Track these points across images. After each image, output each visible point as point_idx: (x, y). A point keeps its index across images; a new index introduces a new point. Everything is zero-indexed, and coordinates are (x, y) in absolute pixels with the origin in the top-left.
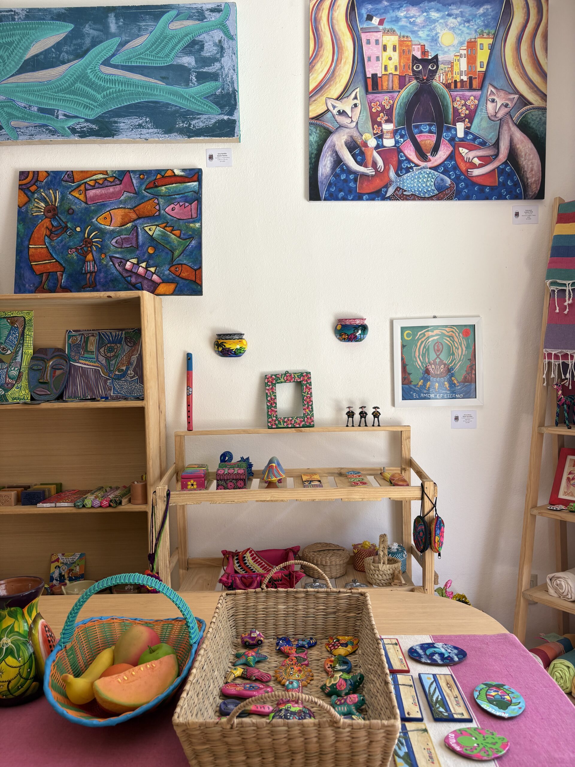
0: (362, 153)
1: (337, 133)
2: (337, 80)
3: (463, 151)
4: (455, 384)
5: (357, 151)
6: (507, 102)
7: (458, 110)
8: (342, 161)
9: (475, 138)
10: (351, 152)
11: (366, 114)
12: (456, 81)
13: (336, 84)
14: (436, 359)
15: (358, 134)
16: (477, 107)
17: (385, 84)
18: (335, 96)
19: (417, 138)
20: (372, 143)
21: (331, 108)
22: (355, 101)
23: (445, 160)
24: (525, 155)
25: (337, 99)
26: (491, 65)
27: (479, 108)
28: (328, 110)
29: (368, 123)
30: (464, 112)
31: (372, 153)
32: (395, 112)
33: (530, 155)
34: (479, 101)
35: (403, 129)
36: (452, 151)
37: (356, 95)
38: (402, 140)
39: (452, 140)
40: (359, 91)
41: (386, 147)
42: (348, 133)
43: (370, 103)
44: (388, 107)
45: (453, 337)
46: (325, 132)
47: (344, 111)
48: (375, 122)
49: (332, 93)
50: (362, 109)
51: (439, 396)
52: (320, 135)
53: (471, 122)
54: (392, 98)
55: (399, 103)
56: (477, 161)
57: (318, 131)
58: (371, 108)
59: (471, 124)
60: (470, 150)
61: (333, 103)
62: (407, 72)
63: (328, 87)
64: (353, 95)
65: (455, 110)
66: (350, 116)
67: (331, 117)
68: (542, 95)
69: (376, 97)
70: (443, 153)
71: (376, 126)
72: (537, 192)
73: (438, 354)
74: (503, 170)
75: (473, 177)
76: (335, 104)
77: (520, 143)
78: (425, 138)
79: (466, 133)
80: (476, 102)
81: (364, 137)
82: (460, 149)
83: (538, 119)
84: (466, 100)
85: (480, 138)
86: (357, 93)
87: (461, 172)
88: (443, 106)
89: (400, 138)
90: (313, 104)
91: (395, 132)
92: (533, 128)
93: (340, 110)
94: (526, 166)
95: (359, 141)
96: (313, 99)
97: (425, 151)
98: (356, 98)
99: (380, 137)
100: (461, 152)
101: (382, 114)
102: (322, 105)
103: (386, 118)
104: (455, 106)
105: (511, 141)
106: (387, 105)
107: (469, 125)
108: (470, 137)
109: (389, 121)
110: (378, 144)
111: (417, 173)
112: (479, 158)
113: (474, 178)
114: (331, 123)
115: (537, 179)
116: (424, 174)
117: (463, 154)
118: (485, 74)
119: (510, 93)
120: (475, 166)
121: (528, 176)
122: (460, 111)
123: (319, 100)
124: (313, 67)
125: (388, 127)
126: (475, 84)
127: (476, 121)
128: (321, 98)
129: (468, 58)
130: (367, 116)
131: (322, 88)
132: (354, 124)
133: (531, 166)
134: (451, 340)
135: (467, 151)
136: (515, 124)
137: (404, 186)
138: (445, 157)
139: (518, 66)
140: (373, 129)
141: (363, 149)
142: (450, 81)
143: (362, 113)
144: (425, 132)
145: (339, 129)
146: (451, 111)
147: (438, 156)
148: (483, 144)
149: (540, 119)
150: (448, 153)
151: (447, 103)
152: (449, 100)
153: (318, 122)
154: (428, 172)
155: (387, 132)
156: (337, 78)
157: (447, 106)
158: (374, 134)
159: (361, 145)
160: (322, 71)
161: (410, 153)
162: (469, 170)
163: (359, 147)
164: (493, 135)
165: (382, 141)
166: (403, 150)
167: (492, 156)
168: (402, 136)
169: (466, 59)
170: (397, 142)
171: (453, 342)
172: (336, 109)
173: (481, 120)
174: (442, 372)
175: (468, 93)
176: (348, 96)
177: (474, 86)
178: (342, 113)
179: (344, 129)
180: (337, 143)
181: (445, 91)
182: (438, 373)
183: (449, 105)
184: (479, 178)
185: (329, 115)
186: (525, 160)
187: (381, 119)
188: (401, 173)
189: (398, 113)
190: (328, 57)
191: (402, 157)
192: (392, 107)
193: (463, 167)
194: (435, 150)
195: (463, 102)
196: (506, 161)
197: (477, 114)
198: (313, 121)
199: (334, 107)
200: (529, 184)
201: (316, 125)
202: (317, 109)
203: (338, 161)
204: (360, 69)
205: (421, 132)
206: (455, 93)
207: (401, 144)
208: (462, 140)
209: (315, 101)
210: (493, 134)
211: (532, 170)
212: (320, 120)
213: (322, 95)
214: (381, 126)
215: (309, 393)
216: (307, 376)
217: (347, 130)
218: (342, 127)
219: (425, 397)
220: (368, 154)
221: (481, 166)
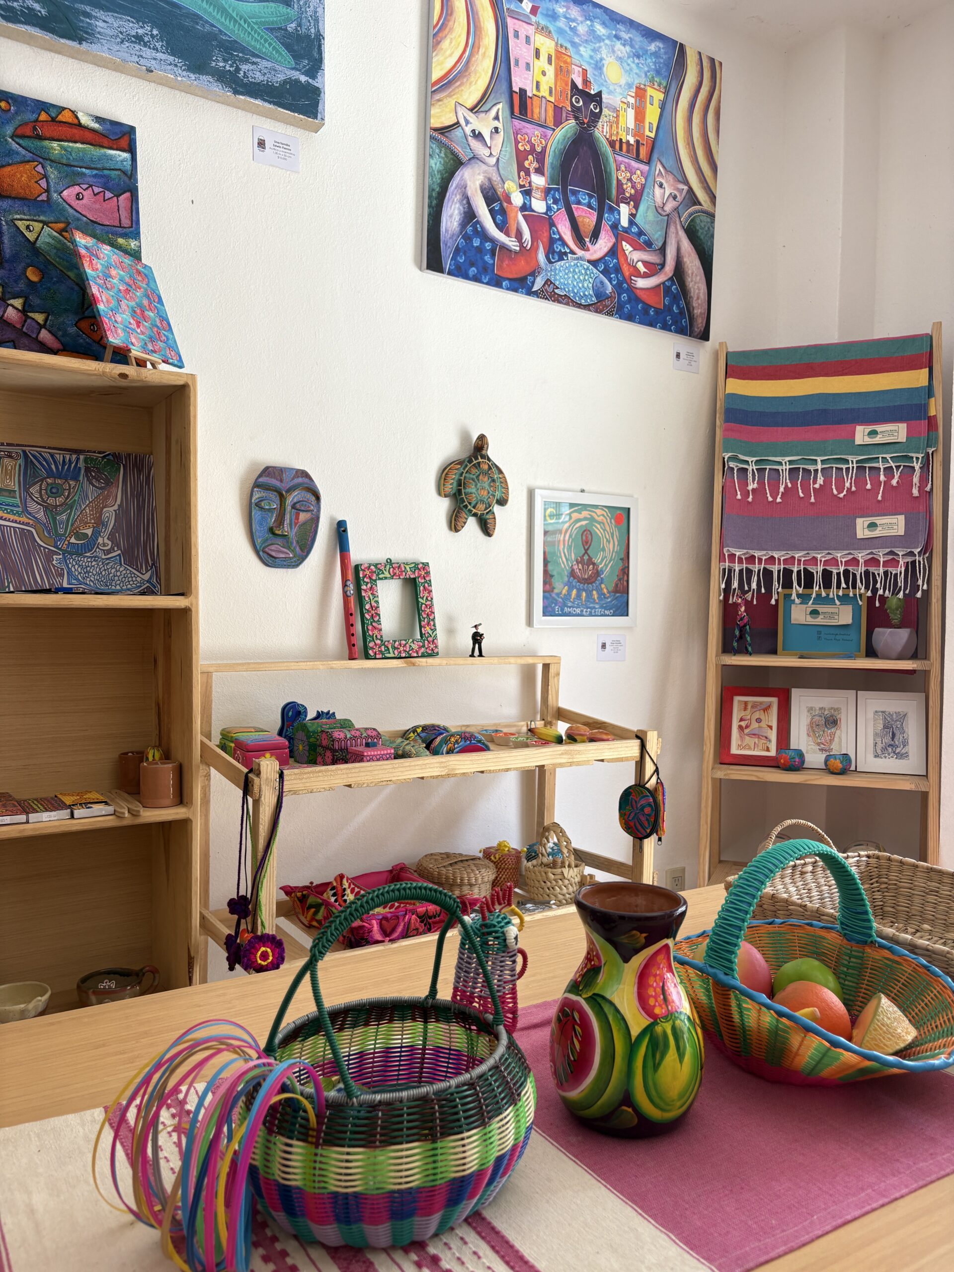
0: (503, 212)
1: (470, 166)
2: (472, 79)
3: (627, 247)
4: (604, 594)
5: (496, 206)
6: (676, 192)
7: (622, 184)
8: (475, 217)
9: (641, 233)
10: (488, 205)
11: (510, 151)
12: (621, 140)
13: (470, 84)
14: (583, 555)
15: (499, 178)
16: (643, 187)
17: (538, 111)
18: (470, 104)
19: (574, 209)
20: (517, 199)
21: (462, 122)
22: (496, 124)
23: (606, 255)
24: (692, 274)
25: (471, 110)
26: (661, 132)
27: (646, 191)
28: (457, 124)
29: (512, 165)
30: (629, 191)
31: (516, 216)
32: (549, 160)
33: (696, 275)
34: (646, 180)
35: (557, 189)
36: (614, 244)
37: (497, 113)
38: (555, 206)
39: (615, 226)
40: (501, 108)
41: (535, 212)
42: (485, 172)
43: (516, 134)
44: (539, 149)
45: (603, 524)
46: (454, 160)
47: (480, 133)
48: (521, 167)
49: (465, 97)
50: (506, 139)
51: (586, 612)
52: (445, 162)
53: (636, 207)
54: (544, 136)
55: (553, 149)
56: (641, 267)
57: (442, 155)
58: (517, 142)
59: (637, 210)
60: (635, 249)
61: (465, 115)
62: (564, 102)
63: (460, 86)
64: (493, 113)
65: (619, 183)
66: (489, 145)
67: (462, 137)
68: (711, 195)
69: (524, 127)
70: (603, 244)
71: (522, 173)
72: (702, 329)
73: (586, 547)
74: (669, 288)
75: (636, 288)
76: (468, 118)
77: (687, 256)
78: (584, 214)
79: (631, 223)
80: (643, 180)
81: (506, 186)
82: (624, 243)
83: (706, 228)
84: (632, 173)
85: (646, 235)
86: (498, 110)
87: (624, 278)
88: (606, 172)
89: (553, 203)
90: (437, 106)
91: (547, 191)
92: (701, 240)
93: (474, 130)
94: (692, 290)
95: (500, 191)
96: (437, 97)
97: (583, 234)
98: (497, 118)
99: (527, 193)
100: (625, 248)
101: (530, 157)
102: (450, 112)
103: (535, 165)
104: (620, 178)
105: (678, 250)
106: (538, 146)
107: (634, 212)
108: (634, 229)
109: (540, 171)
110: (524, 203)
111: (572, 264)
112: (645, 263)
113: (638, 291)
114: (462, 148)
115: (703, 311)
116: (580, 268)
117: (627, 252)
118: (654, 141)
119: (679, 181)
120: (639, 274)
121: (694, 305)
122: (625, 186)
123: (445, 101)
124: (438, 43)
125: (539, 181)
126: (643, 152)
127: (642, 207)
128: (449, 99)
129: (636, 111)
130: (511, 153)
131: (450, 83)
132: (493, 161)
133: (697, 291)
134: (601, 528)
135: (631, 249)
136: (683, 227)
137: (556, 280)
138: (605, 250)
139: (688, 144)
140: (519, 178)
141: (505, 204)
142: (614, 138)
143: (504, 146)
144: (584, 204)
145: (473, 161)
146: (614, 182)
147: (597, 245)
148: (649, 244)
149: (709, 228)
150: (610, 245)
151: (610, 169)
152: (613, 166)
153: (444, 139)
154: (585, 267)
155: (538, 188)
156: (473, 75)
157: (610, 173)
158: (521, 186)
159: (501, 197)
160: (451, 55)
161: (564, 230)
162: (633, 278)
163: (499, 200)
164: (660, 236)
165: (530, 200)
166: (556, 222)
167: (658, 265)
168: (556, 202)
169: (634, 111)
170: (549, 208)
171: (604, 530)
172: (469, 125)
173: (648, 208)
174: (591, 576)
175: (634, 164)
176: (487, 111)
177: (641, 156)
178: (478, 136)
179: (480, 163)
180: (469, 183)
181: (609, 150)
182: (586, 577)
183: (613, 173)
184: (644, 292)
185: (458, 133)
186: (692, 281)
187: (529, 165)
188: (554, 259)
189: (552, 163)
190: (459, 36)
191: (554, 234)
192: (544, 149)
193: (626, 270)
194: (595, 235)
195: (628, 174)
196: (672, 277)
197: (643, 198)
198: (435, 134)
199: (467, 122)
200: (695, 316)
201: (441, 144)
202: (441, 117)
203: (470, 215)
204: (504, 74)
205: (579, 203)
206: (620, 158)
207: (555, 213)
208: (626, 230)
209: (439, 100)
210: (659, 233)
211: (698, 298)
212: (447, 137)
213: (450, 96)
214: (529, 176)
215: (429, 599)
216: (424, 569)
217: (484, 167)
218: (477, 158)
219: (570, 612)
220: (511, 215)
221: (645, 276)
